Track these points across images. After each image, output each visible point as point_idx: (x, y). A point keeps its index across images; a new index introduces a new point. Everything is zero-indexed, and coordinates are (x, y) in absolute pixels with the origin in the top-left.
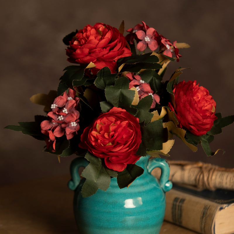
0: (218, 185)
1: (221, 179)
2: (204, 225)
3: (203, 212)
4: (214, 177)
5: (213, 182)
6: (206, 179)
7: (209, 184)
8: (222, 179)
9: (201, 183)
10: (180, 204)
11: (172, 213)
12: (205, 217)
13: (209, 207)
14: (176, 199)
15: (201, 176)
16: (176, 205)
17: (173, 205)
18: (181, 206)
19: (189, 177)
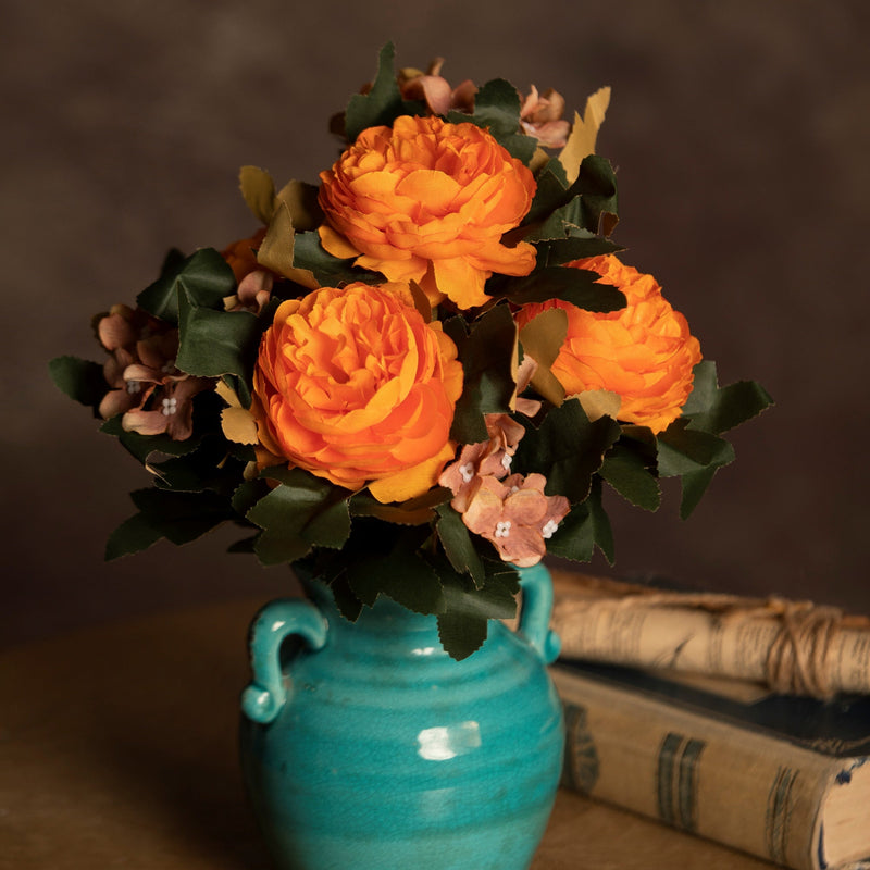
0: (847, 682)
1: (860, 660)
2: (783, 840)
3: (774, 793)
4: (833, 655)
5: (829, 671)
6: (803, 659)
7: (814, 678)
8: (864, 658)
9: (784, 676)
10: (687, 760)
11: (659, 789)
12: (782, 814)
13: (794, 777)
14: (671, 742)
15: (787, 651)
16: (671, 764)
17: (661, 761)
18: (691, 769)
19: (740, 653)
